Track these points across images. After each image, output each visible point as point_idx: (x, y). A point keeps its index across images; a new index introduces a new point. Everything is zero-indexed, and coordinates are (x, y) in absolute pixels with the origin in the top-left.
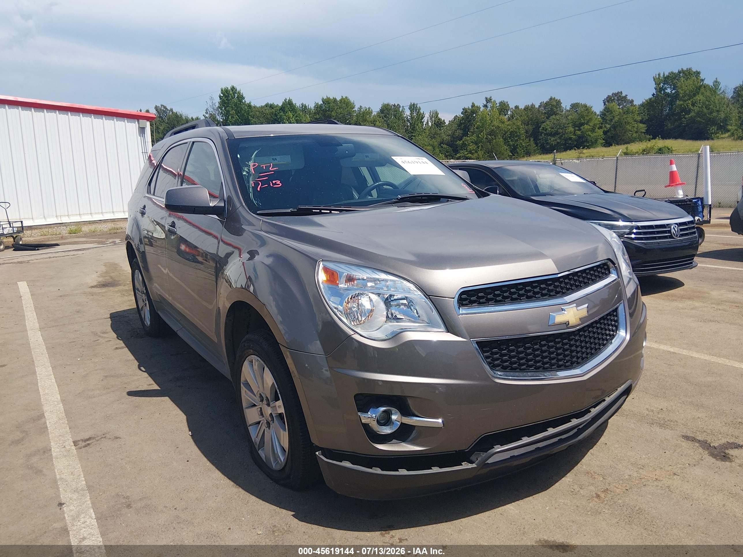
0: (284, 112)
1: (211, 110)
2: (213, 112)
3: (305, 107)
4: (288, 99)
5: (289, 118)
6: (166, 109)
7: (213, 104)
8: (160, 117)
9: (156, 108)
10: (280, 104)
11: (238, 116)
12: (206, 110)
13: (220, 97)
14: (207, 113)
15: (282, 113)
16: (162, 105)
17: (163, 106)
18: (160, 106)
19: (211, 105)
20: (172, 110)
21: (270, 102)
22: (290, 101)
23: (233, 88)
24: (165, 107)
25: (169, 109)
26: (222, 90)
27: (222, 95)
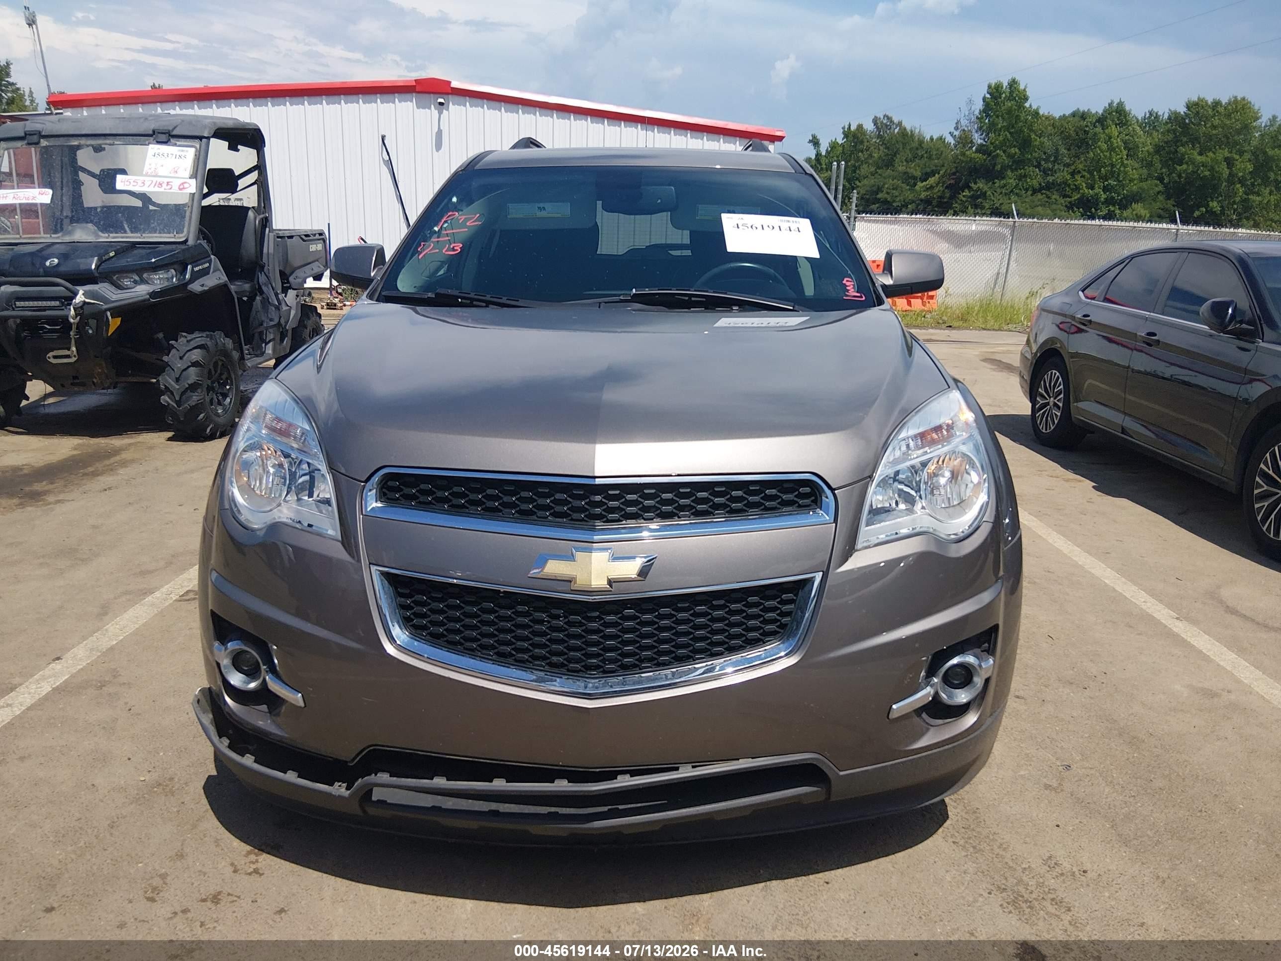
0: (1102, 125)
1: (964, 122)
2: (968, 127)
3: (1157, 117)
4: (1116, 101)
5: (1110, 138)
6: (892, 121)
7: (971, 112)
8: (879, 136)
9: (875, 121)
10: (1100, 112)
11: (1010, 133)
12: (956, 123)
13: (984, 99)
14: (956, 128)
15: (1099, 129)
16: (885, 116)
17: (887, 116)
18: (882, 117)
19: (967, 113)
20: (900, 124)
21: (1083, 108)
22: (1121, 104)
23: (1013, 83)
24: (889, 118)
25: (896, 120)
26: (989, 87)
27: (988, 96)
